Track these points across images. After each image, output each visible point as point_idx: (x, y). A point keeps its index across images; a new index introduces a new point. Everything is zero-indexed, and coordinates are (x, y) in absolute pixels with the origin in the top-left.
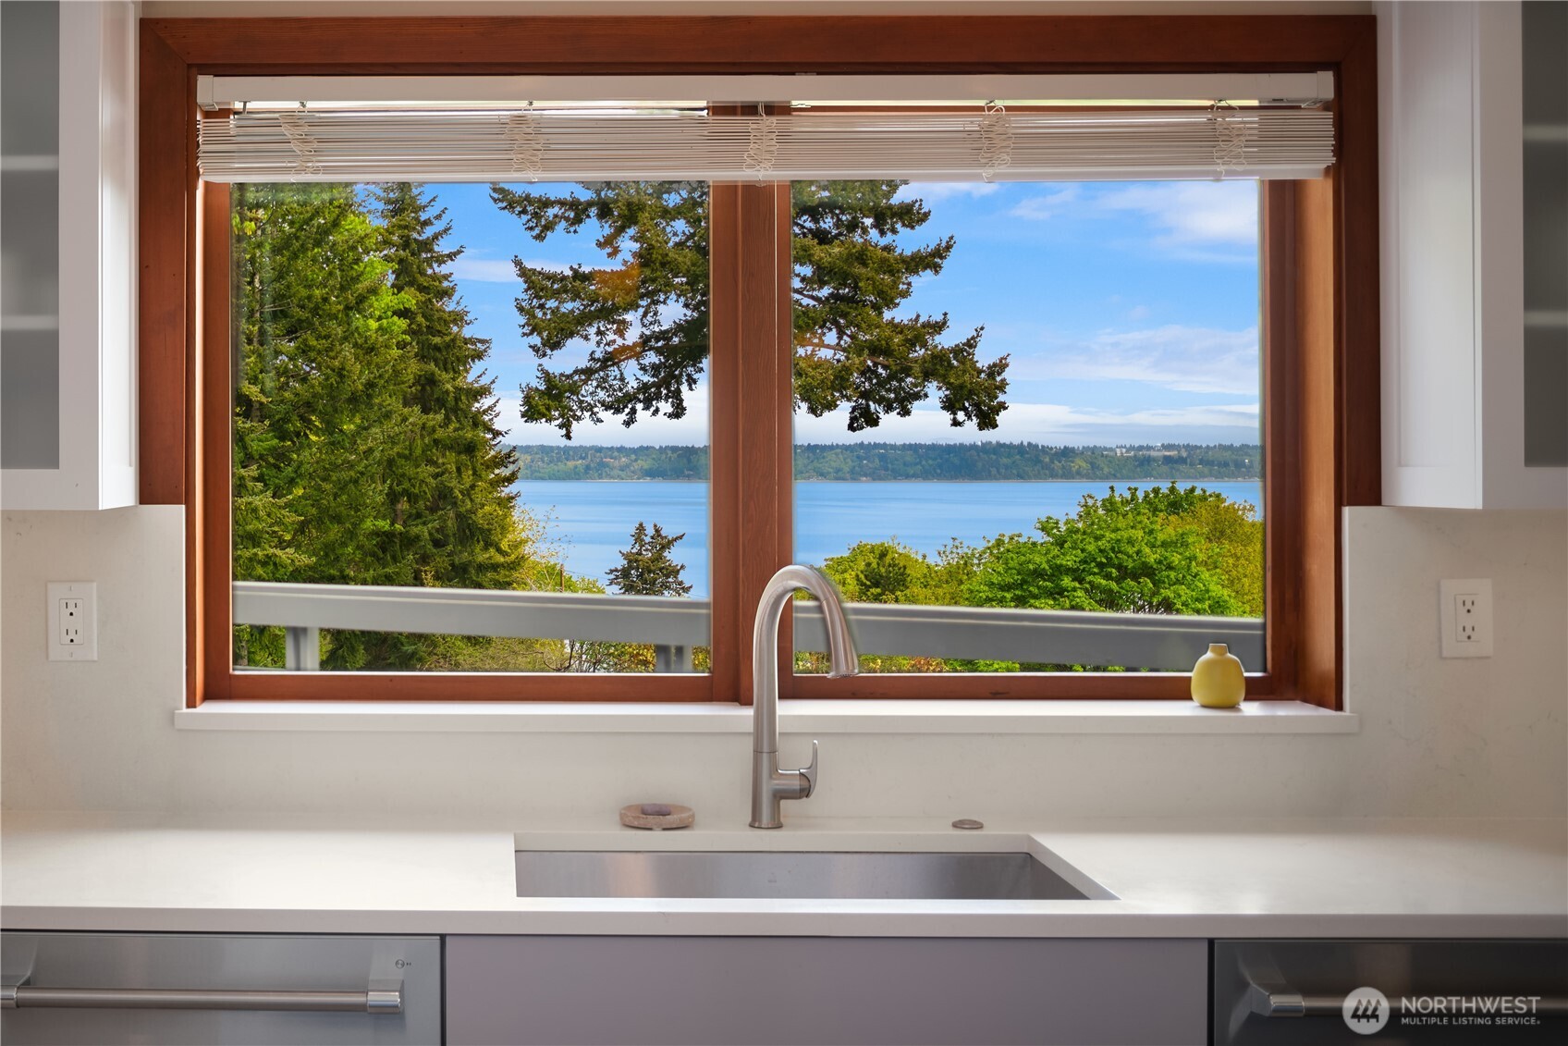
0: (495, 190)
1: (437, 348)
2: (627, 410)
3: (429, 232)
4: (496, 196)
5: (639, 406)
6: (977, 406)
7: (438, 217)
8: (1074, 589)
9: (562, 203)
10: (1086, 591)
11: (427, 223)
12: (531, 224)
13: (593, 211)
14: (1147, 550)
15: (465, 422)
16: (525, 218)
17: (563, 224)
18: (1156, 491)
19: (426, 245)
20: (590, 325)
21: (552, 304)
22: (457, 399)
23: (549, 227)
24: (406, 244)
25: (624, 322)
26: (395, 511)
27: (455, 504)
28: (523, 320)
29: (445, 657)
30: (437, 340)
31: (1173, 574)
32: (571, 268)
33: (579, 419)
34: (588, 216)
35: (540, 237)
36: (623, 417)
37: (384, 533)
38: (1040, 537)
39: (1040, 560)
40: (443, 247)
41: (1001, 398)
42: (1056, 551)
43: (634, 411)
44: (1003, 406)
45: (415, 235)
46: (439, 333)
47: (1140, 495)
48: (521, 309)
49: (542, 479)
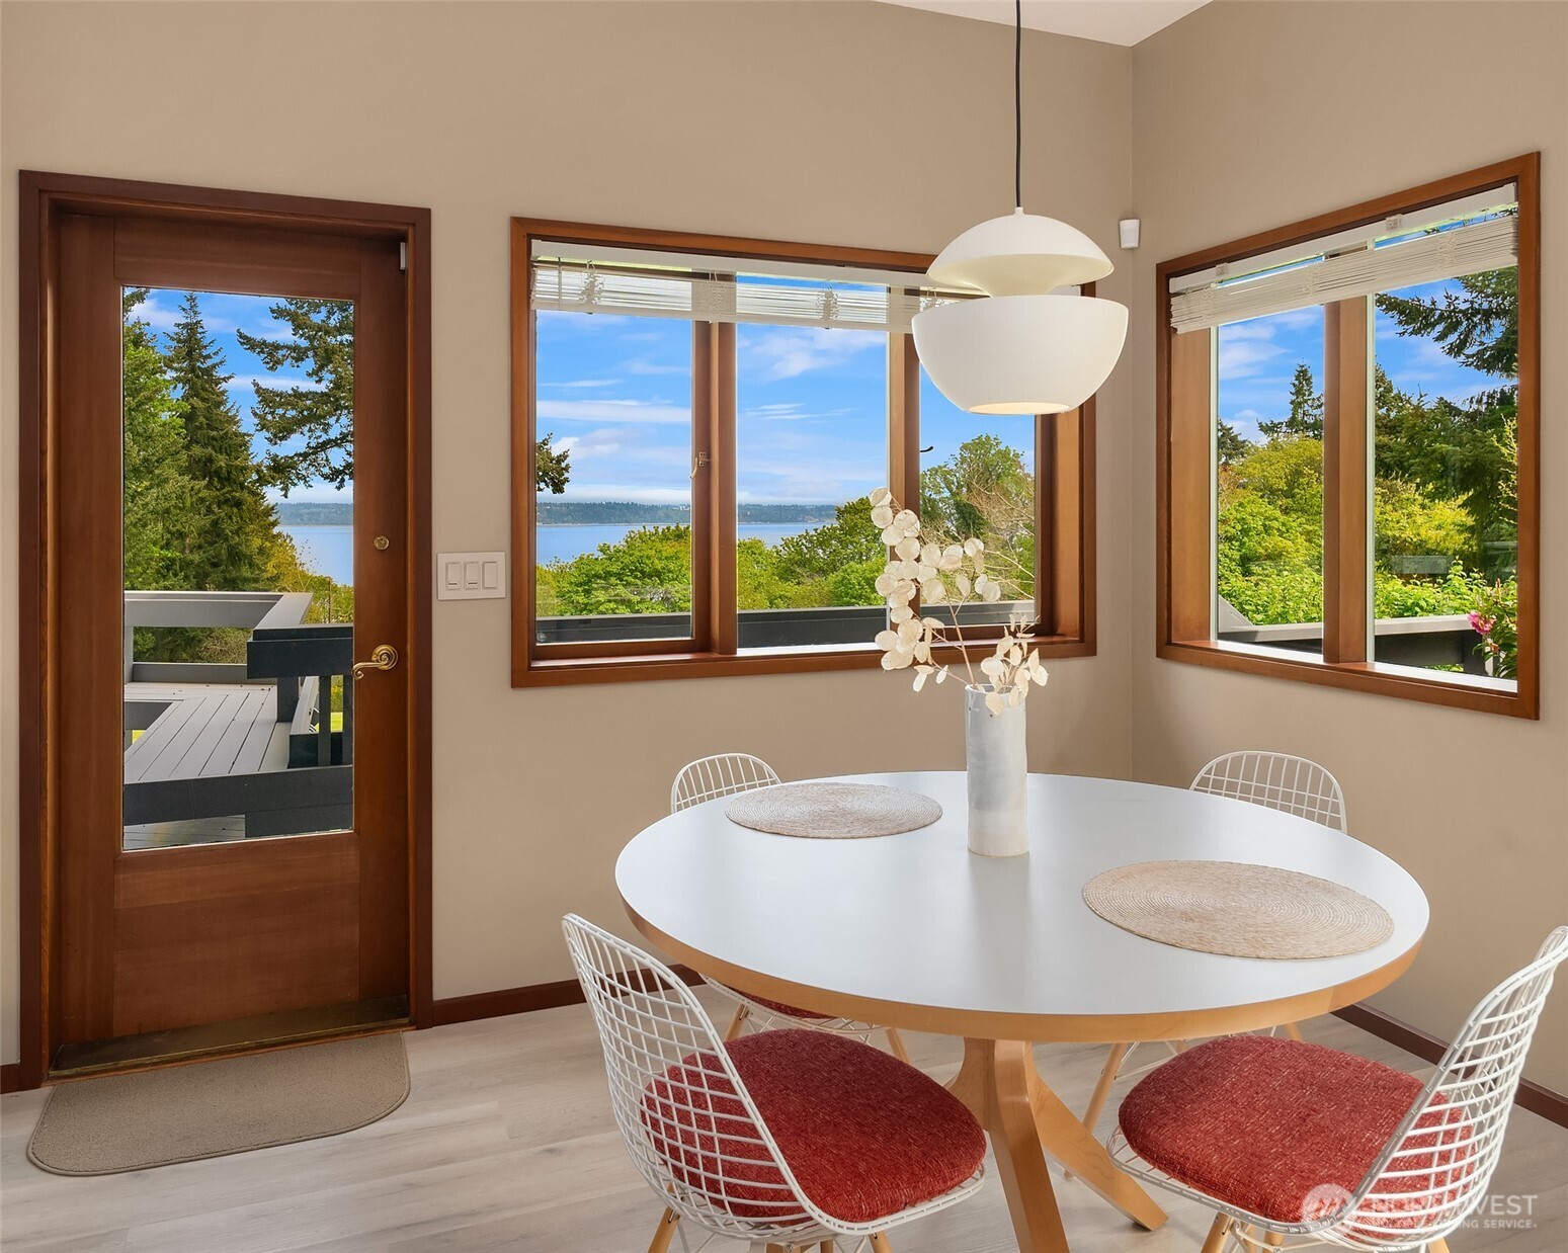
0: (240, 337)
1: (214, 438)
2: (338, 480)
3: (209, 363)
4: (242, 340)
5: (347, 477)
6: (552, 479)
7: (216, 353)
8: (617, 585)
9: (288, 347)
10: (623, 585)
11: (208, 357)
12: (267, 360)
13: (310, 353)
14: (656, 561)
15: (234, 487)
16: (263, 356)
17: (289, 360)
18: (668, 529)
19: (208, 371)
20: (304, 425)
21: (280, 411)
22: (229, 473)
23: (279, 362)
24: (193, 370)
25: (328, 424)
26: (184, 545)
27: (226, 540)
28: (257, 421)
29: (218, 638)
30: (214, 433)
31: (670, 575)
32: (293, 389)
33: (295, 485)
34: (307, 357)
35: (271, 369)
36: (336, 484)
37: (168, 558)
38: (601, 556)
39: (599, 569)
40: (220, 373)
41: (566, 475)
42: (608, 563)
43: (343, 480)
44: (567, 480)
45: (199, 364)
46: (216, 429)
47: (660, 530)
48: (255, 414)
49: (337, 524)
